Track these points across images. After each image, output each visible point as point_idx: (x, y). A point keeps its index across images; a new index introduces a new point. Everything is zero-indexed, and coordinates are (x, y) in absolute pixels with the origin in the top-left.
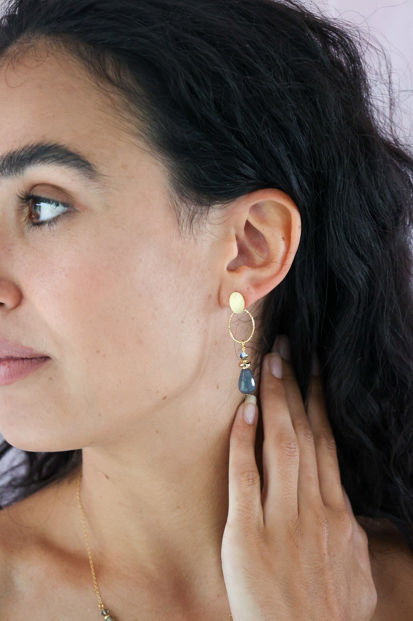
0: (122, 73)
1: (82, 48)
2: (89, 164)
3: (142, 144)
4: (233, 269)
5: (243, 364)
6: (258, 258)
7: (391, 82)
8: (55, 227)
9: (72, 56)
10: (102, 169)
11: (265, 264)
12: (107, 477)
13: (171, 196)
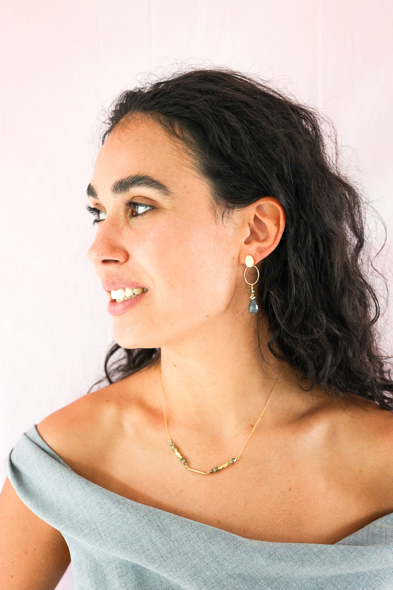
0: (184, 132)
1: (161, 118)
2: (165, 187)
3: (195, 173)
4: (247, 242)
5: (252, 296)
6: (262, 236)
7: (337, 142)
8: (145, 217)
9: (156, 122)
10: (172, 189)
11: (265, 240)
12: (175, 366)
13: (211, 202)
